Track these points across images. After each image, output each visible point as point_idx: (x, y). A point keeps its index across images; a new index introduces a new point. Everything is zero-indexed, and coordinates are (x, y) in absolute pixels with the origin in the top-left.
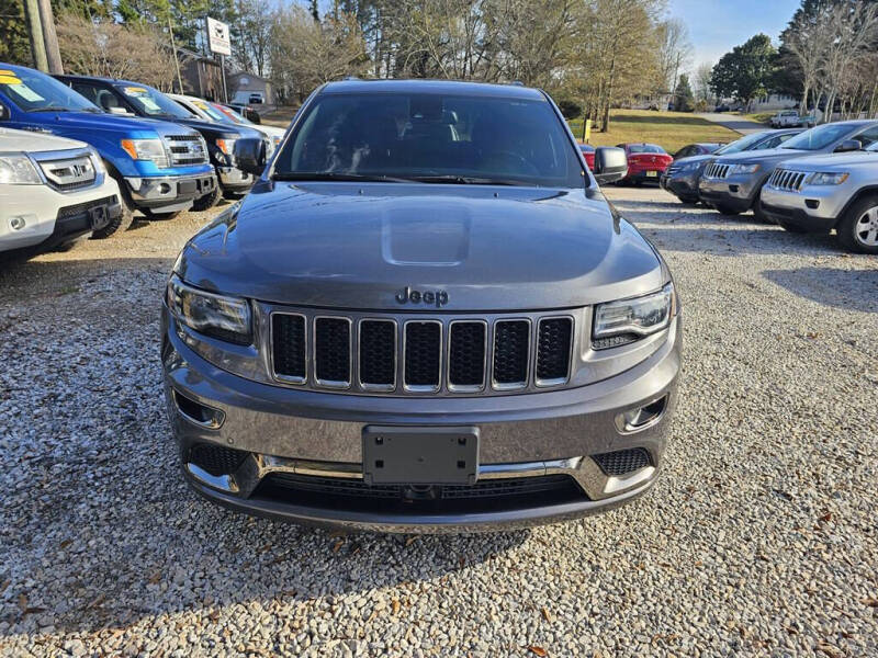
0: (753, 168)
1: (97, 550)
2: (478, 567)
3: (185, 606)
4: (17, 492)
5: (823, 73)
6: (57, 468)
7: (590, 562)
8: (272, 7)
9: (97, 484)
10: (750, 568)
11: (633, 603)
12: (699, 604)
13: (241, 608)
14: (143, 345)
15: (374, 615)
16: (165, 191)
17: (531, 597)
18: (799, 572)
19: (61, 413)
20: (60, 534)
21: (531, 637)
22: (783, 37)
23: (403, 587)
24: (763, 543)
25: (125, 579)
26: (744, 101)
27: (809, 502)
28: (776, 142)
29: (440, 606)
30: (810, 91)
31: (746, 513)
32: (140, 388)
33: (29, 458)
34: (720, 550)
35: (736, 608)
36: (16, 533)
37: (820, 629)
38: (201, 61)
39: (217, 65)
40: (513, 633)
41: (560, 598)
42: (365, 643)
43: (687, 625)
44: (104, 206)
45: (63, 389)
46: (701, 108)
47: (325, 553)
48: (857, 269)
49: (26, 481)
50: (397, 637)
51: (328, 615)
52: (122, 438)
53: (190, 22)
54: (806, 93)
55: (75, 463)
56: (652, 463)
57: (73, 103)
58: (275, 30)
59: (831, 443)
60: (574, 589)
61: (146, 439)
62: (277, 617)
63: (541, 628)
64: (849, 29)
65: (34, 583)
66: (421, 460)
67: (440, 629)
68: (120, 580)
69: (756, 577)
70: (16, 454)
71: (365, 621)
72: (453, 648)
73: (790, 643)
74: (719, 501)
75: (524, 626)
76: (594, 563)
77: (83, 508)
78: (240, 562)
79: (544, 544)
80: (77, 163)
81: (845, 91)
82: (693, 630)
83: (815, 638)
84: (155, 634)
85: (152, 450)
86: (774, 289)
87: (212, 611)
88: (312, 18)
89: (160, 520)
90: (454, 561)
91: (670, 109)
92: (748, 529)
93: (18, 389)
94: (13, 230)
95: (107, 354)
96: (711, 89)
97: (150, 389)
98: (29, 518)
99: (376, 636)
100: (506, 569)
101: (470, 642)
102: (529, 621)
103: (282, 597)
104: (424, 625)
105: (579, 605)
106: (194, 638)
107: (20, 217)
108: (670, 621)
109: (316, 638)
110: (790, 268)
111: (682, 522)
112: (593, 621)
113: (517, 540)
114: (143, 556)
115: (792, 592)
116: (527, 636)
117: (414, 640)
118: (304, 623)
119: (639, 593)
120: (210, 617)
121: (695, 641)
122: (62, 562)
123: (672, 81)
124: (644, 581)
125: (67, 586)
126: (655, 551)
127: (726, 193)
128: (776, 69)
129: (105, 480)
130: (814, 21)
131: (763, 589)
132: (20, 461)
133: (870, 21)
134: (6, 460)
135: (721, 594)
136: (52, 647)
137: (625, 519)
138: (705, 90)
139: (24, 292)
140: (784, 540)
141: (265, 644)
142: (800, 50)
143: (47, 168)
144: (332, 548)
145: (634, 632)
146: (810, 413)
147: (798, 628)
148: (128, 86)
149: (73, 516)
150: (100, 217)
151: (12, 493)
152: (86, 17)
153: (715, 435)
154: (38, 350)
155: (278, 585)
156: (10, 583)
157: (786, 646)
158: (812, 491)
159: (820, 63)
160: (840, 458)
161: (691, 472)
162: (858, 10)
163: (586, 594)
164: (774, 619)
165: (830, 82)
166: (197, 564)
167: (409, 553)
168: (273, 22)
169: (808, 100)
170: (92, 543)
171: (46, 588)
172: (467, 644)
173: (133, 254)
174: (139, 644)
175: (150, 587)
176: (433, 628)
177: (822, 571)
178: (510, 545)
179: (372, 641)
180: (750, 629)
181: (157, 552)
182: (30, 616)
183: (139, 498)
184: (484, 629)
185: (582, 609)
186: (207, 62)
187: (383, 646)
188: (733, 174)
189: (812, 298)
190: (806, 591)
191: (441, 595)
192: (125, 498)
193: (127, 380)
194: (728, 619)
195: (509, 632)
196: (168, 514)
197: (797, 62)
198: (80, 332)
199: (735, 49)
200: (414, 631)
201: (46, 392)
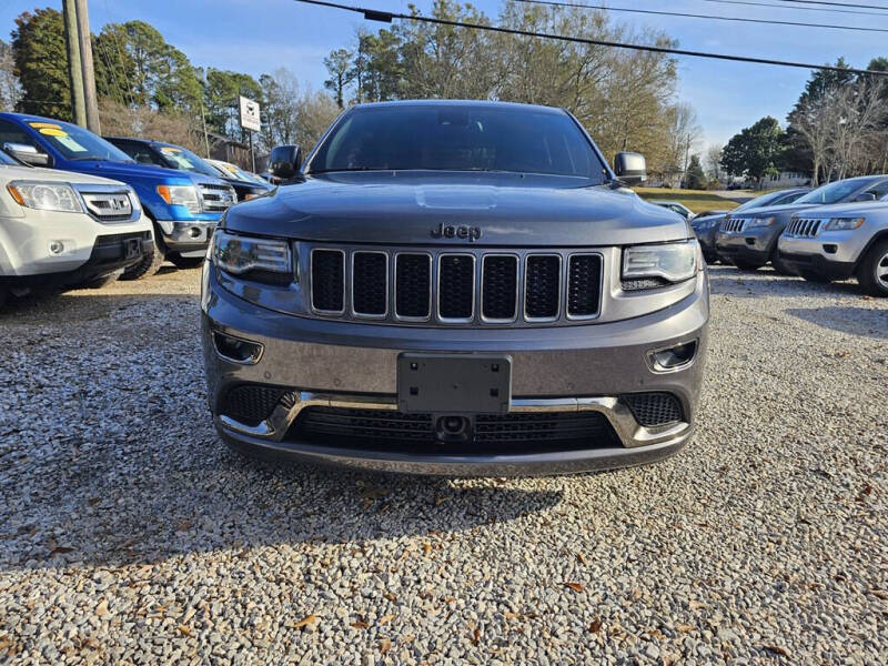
0: (768, 221)
1: (126, 507)
2: (510, 522)
3: (214, 547)
4: (47, 464)
5: (831, 151)
6: (86, 446)
7: (624, 522)
8: (299, 96)
9: (125, 458)
10: (791, 529)
11: (671, 553)
12: (741, 556)
13: (271, 549)
14: (171, 357)
15: (406, 554)
16: (195, 235)
17: (565, 546)
18: (842, 533)
19: (90, 406)
20: (89, 494)
21: (567, 576)
22: (790, 118)
23: (435, 536)
24: (803, 509)
25: (155, 528)
26: (755, 179)
27: (848, 480)
28: (791, 199)
29: (473, 551)
30: (820, 168)
31: (784, 487)
32: (168, 388)
33: (60, 437)
34: (758, 514)
35: (779, 560)
36: (45, 494)
37: (869, 577)
38: (230, 144)
39: (245, 148)
40: (549, 572)
41: (594, 548)
42: (397, 576)
43: (728, 571)
44: (139, 239)
45: (92, 387)
46: (712, 186)
47: (355, 510)
48: (880, 308)
49: (56, 455)
50: (430, 573)
51: (359, 555)
52: (150, 425)
53: (220, 111)
54: (816, 169)
55: (104, 443)
56: (684, 417)
57: (112, 155)
58: (302, 117)
59: (867, 436)
60: (609, 541)
61: (174, 426)
62: (308, 556)
63: (577, 569)
64: (853, 110)
65: (62, 531)
66: (456, 387)
67: (474, 567)
68: (148, 529)
69: (798, 536)
70: (46, 434)
71: (396, 560)
72: (488, 582)
73: (838, 587)
74: (756, 478)
75: (559, 567)
76: (629, 522)
77: (112, 475)
78: (269, 515)
79: (576, 506)
80: (116, 197)
81: (855, 167)
82: (736, 576)
83: (864, 585)
84: (185, 568)
85: (179, 434)
86: (798, 322)
87: (241, 551)
88: (337, 106)
89: (189, 484)
90: (486, 517)
91: (682, 187)
92: (786, 500)
93: (49, 386)
94: (52, 253)
95: (135, 362)
96: (722, 169)
97: (178, 389)
98: (58, 483)
99: (408, 571)
100: (539, 525)
101: (505, 578)
102: (565, 564)
103: (312, 541)
104: (456, 564)
105: (615, 553)
106: (223, 571)
107: (59, 242)
108: (711, 568)
109: (347, 571)
110: (812, 307)
111: (719, 493)
112: (630, 566)
113: (550, 503)
114: (172, 511)
115: (837, 548)
116: (563, 576)
117: (446, 575)
118: (336, 560)
119: (676, 545)
120: (239, 556)
121: (738, 584)
122: (90, 515)
123: (684, 162)
124: (682, 537)
125: (96, 534)
126: (691, 515)
127: (743, 246)
128: (784, 149)
129: (135, 456)
130: (819, 103)
131: (806, 545)
132: (50, 440)
133: (875, 102)
134: (37, 439)
135: (763, 549)
136: (81, 577)
137: (659, 491)
138: (716, 171)
139: (57, 316)
140: (825, 509)
141: (296, 576)
142: (808, 130)
143: (88, 199)
144: (361, 506)
145: (674, 575)
146: (843, 412)
147: (846, 576)
148: (164, 146)
149: (102, 482)
150: (134, 249)
151: (42, 465)
152: (126, 104)
153: (746, 427)
154: (69, 358)
155: (308, 533)
156: (39, 530)
157: (835, 589)
158: (851, 471)
159: (828, 142)
160: (877, 447)
161: (723, 456)
162: (862, 92)
163: (622, 545)
164: (819, 569)
165: (839, 159)
166: (226, 517)
167: (439, 511)
168: (300, 110)
169: (819, 177)
170: (120, 501)
171: (74, 535)
172: (501, 579)
173: (163, 291)
174: (169, 576)
175: (178, 534)
176: (466, 567)
177: (866, 533)
178: (541, 507)
179: (405, 574)
180: (795, 575)
181: (187, 508)
182: (58, 555)
183: (168, 468)
184: (518, 569)
185: (619, 557)
186: (236, 145)
187: (416, 579)
188: (749, 228)
189: (837, 329)
190: (851, 548)
191: (472, 543)
192: (154, 468)
193: (155, 383)
194: (772, 568)
195: (545, 572)
196: (196, 480)
197: (806, 142)
198: (109, 347)
199: (743, 131)
200: (446, 568)
201: (76, 389)
